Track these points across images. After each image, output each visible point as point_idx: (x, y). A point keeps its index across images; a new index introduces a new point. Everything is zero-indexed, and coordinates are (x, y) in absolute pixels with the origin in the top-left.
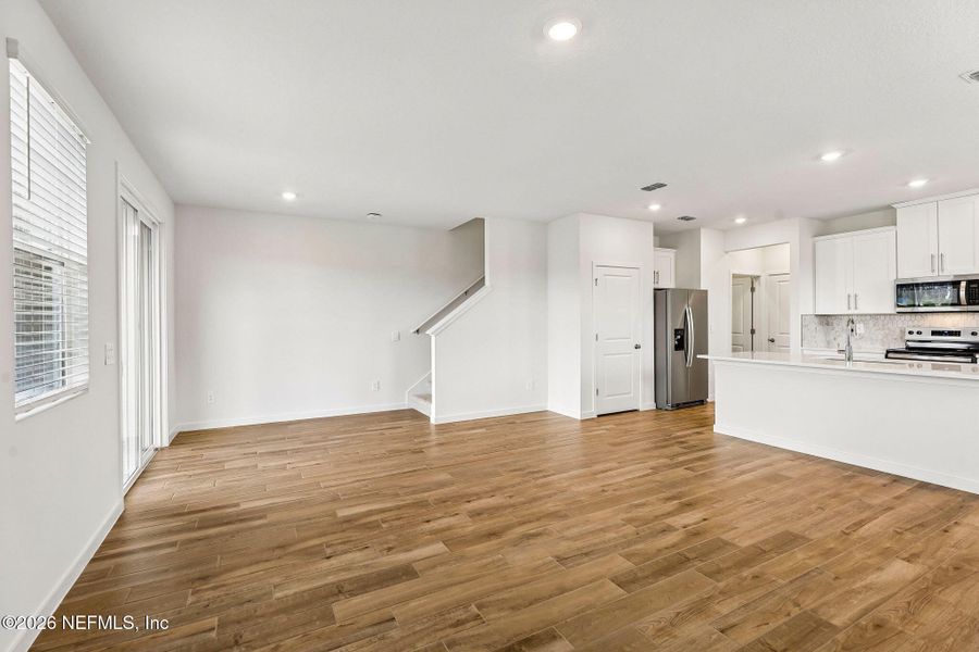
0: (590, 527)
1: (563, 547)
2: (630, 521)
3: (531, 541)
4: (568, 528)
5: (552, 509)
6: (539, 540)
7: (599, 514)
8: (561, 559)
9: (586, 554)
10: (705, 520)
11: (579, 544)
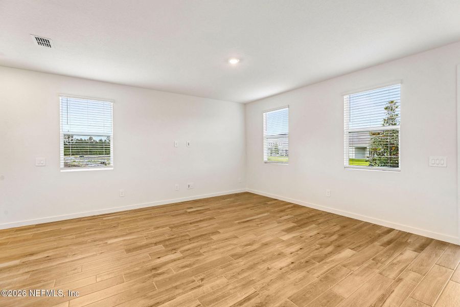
0: (222, 250)
1: (235, 241)
2: (201, 255)
3: (249, 243)
4: (232, 249)
5: (240, 260)
6: (245, 243)
7: (215, 258)
8: (236, 237)
9: (227, 239)
10: (159, 258)
11: (229, 242)
